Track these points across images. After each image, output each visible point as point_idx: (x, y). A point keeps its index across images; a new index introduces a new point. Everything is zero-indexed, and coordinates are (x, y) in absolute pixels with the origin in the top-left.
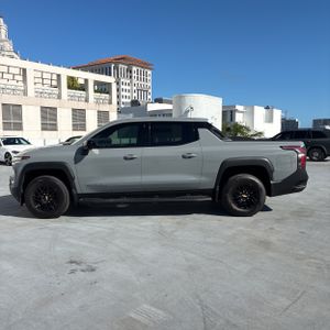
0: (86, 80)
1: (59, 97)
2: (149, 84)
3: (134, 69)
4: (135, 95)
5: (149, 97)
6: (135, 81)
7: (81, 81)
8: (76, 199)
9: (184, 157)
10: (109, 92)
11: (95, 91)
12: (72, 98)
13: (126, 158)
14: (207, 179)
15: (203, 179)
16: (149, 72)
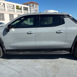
0: (21, 7)
1: (14, 11)
2: (38, 9)
3: (34, 5)
4: (35, 11)
5: (38, 12)
6: (34, 8)
7: (20, 7)
8: (5, 52)
9: (57, 33)
10: (27, 10)
11: (24, 10)
12: (17, 12)
13: (28, 33)
14: (68, 43)
15: (66, 43)
16: (38, 6)
